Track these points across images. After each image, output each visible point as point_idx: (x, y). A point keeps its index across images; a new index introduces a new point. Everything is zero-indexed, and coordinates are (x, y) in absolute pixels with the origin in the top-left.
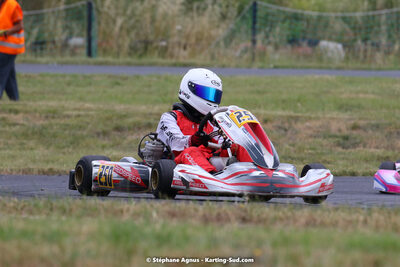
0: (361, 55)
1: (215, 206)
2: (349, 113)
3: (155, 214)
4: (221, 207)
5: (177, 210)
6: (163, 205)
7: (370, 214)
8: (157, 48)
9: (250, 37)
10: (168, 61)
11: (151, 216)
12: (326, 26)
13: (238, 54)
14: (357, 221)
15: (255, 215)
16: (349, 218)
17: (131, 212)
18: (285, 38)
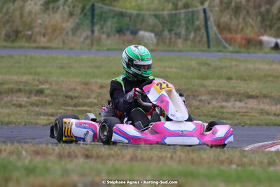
0: (167, 41)
1: (67, 147)
3: (24, 153)
4: (70, 148)
5: (40, 149)
6: (30, 146)
7: (175, 153)
8: (24, 36)
9: (90, 28)
10: (33, 45)
11: (22, 153)
12: (143, 20)
13: (82, 39)
14: (166, 157)
15: (94, 153)
16: (160, 155)
18: (114, 29)
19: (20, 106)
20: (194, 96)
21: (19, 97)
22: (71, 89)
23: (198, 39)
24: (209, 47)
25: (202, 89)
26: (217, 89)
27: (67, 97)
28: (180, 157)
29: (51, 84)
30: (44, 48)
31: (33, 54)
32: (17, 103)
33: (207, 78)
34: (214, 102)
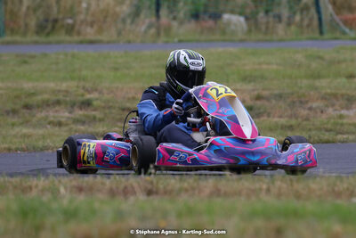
0: (263, 27)
1: (123, 179)
2: (252, 84)
3: (63, 189)
4: (128, 180)
5: (85, 184)
6: (71, 181)
7: (273, 183)
8: (63, 26)
9: (154, 13)
10: (76, 38)
11: (59, 191)
13: (143, 28)
14: (261, 189)
15: (161, 186)
17: (40, 188)
18: (188, 13)
19: (60, 124)
20: (301, 102)
21: (57, 111)
22: (129, 99)
23: (306, 22)
24: (321, 33)
25: (312, 93)
26: (333, 91)
27: (123, 110)
28: (280, 189)
29: (101, 92)
30: (92, 42)
31: (76, 51)
32: (56, 120)
33: (319, 77)
34: (330, 110)
